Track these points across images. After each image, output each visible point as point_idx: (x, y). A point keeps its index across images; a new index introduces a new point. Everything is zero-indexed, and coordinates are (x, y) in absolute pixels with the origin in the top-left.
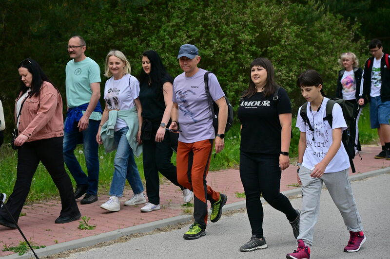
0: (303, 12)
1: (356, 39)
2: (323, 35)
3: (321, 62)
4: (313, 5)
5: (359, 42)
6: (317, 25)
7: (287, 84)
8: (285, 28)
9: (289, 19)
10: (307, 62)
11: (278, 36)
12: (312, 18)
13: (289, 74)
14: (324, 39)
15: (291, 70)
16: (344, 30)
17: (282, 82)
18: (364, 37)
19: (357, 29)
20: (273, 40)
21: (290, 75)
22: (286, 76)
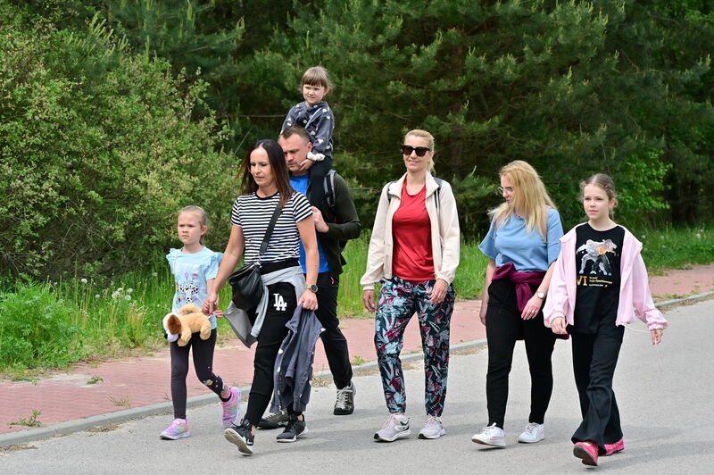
0: (79, 50)
1: (197, 116)
2: (122, 102)
3: (115, 161)
4: (102, 36)
5: (202, 123)
6: (112, 80)
7: (37, 207)
8: (37, 84)
9: (47, 63)
10: (85, 161)
11: (19, 99)
12: (98, 65)
13: (41, 185)
14: (125, 113)
15: (45, 177)
16: (172, 94)
17: (25, 203)
18: (214, 112)
19: (201, 94)
20: (8, 109)
21: (44, 187)
22: (32, 188)
